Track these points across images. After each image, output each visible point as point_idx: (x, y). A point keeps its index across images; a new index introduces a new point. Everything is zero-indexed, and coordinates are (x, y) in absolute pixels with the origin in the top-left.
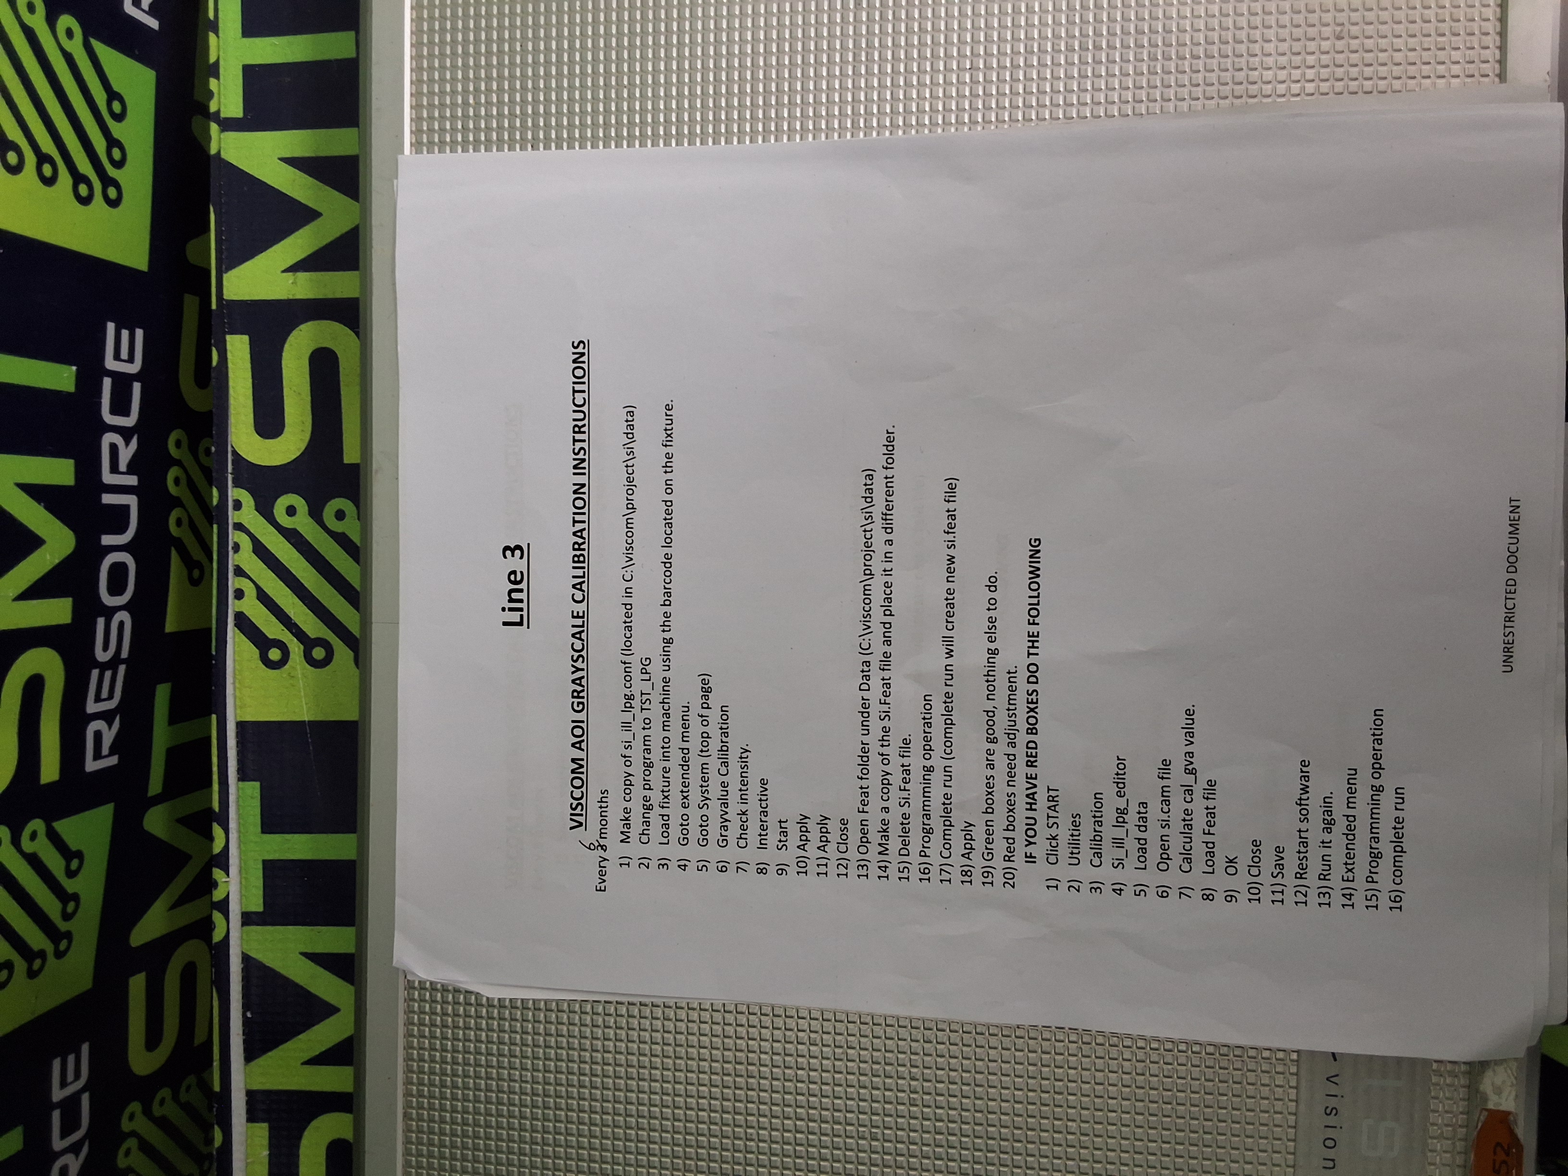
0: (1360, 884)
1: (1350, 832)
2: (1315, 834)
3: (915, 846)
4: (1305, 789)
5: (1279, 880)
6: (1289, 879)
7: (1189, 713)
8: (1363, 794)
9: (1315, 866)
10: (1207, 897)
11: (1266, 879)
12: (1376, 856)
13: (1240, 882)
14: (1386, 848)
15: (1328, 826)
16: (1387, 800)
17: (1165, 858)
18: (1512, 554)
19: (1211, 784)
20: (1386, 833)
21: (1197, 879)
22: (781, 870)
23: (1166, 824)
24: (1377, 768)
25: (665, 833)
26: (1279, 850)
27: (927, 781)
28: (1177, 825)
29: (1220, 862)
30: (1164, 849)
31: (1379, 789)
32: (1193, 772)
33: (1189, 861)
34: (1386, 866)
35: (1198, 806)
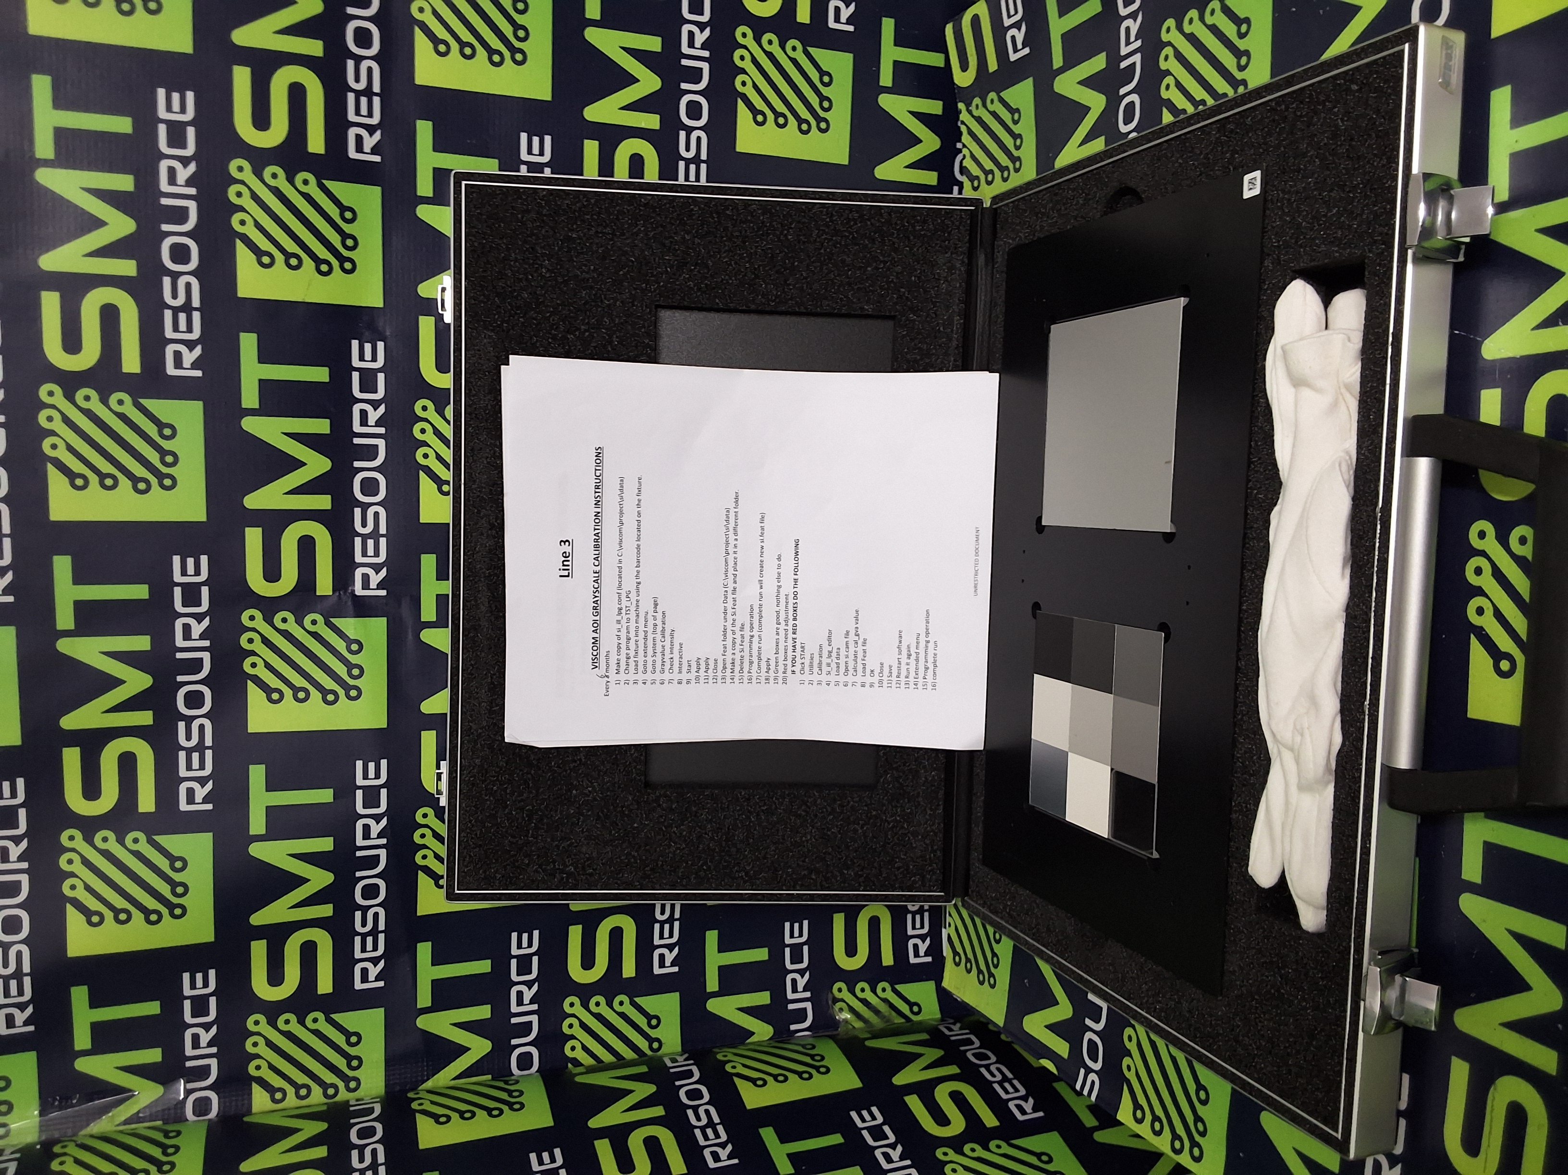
0: (921, 680)
1: (917, 660)
2: (904, 660)
3: (746, 669)
4: (900, 642)
5: (890, 678)
6: (894, 678)
7: (857, 612)
8: (922, 644)
9: (904, 673)
10: (863, 686)
11: (885, 678)
12: (927, 668)
13: (876, 679)
14: (930, 665)
15: (909, 656)
16: (931, 645)
17: (847, 670)
18: (977, 549)
19: (865, 640)
20: (931, 659)
21: (859, 679)
22: (688, 682)
23: (847, 657)
24: (927, 634)
25: (636, 669)
26: (890, 667)
27: (751, 642)
28: (852, 657)
29: (868, 672)
30: (847, 667)
31: (928, 642)
32: (858, 635)
33: (856, 671)
34: (930, 672)
35: (860, 649)
